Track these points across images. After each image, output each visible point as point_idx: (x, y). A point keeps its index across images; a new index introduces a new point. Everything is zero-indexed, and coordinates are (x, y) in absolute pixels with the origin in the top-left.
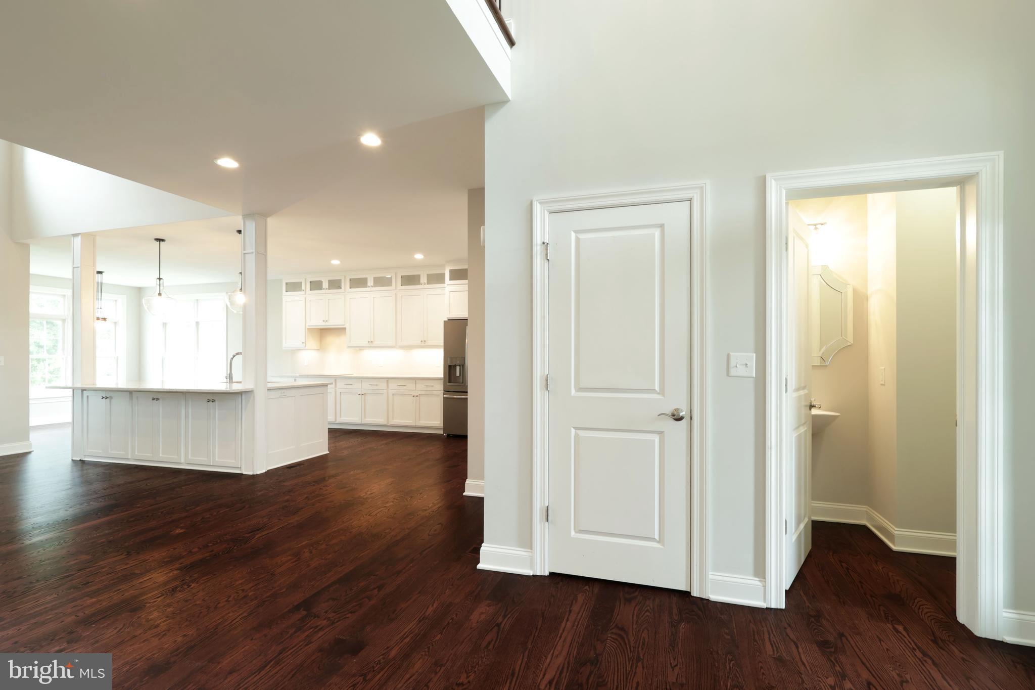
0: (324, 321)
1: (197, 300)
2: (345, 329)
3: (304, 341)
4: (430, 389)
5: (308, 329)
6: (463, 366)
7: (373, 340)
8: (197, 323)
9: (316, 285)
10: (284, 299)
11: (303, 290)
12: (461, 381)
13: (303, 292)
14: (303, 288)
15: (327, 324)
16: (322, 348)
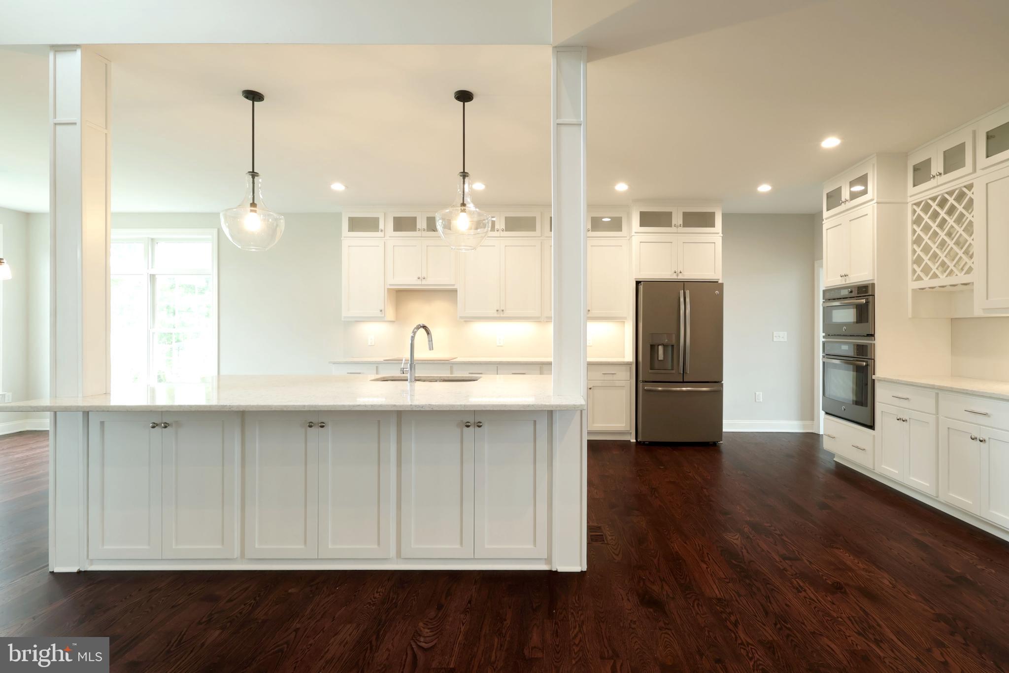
0: (419, 278)
1: (152, 239)
2: (455, 290)
3: (382, 308)
4: (610, 377)
5: (388, 289)
6: (673, 346)
7: (504, 308)
8: (153, 277)
9: (403, 224)
10: (345, 243)
11: (382, 231)
12: (670, 368)
13: (380, 234)
14: (381, 226)
15: (424, 282)
16: (398, 320)
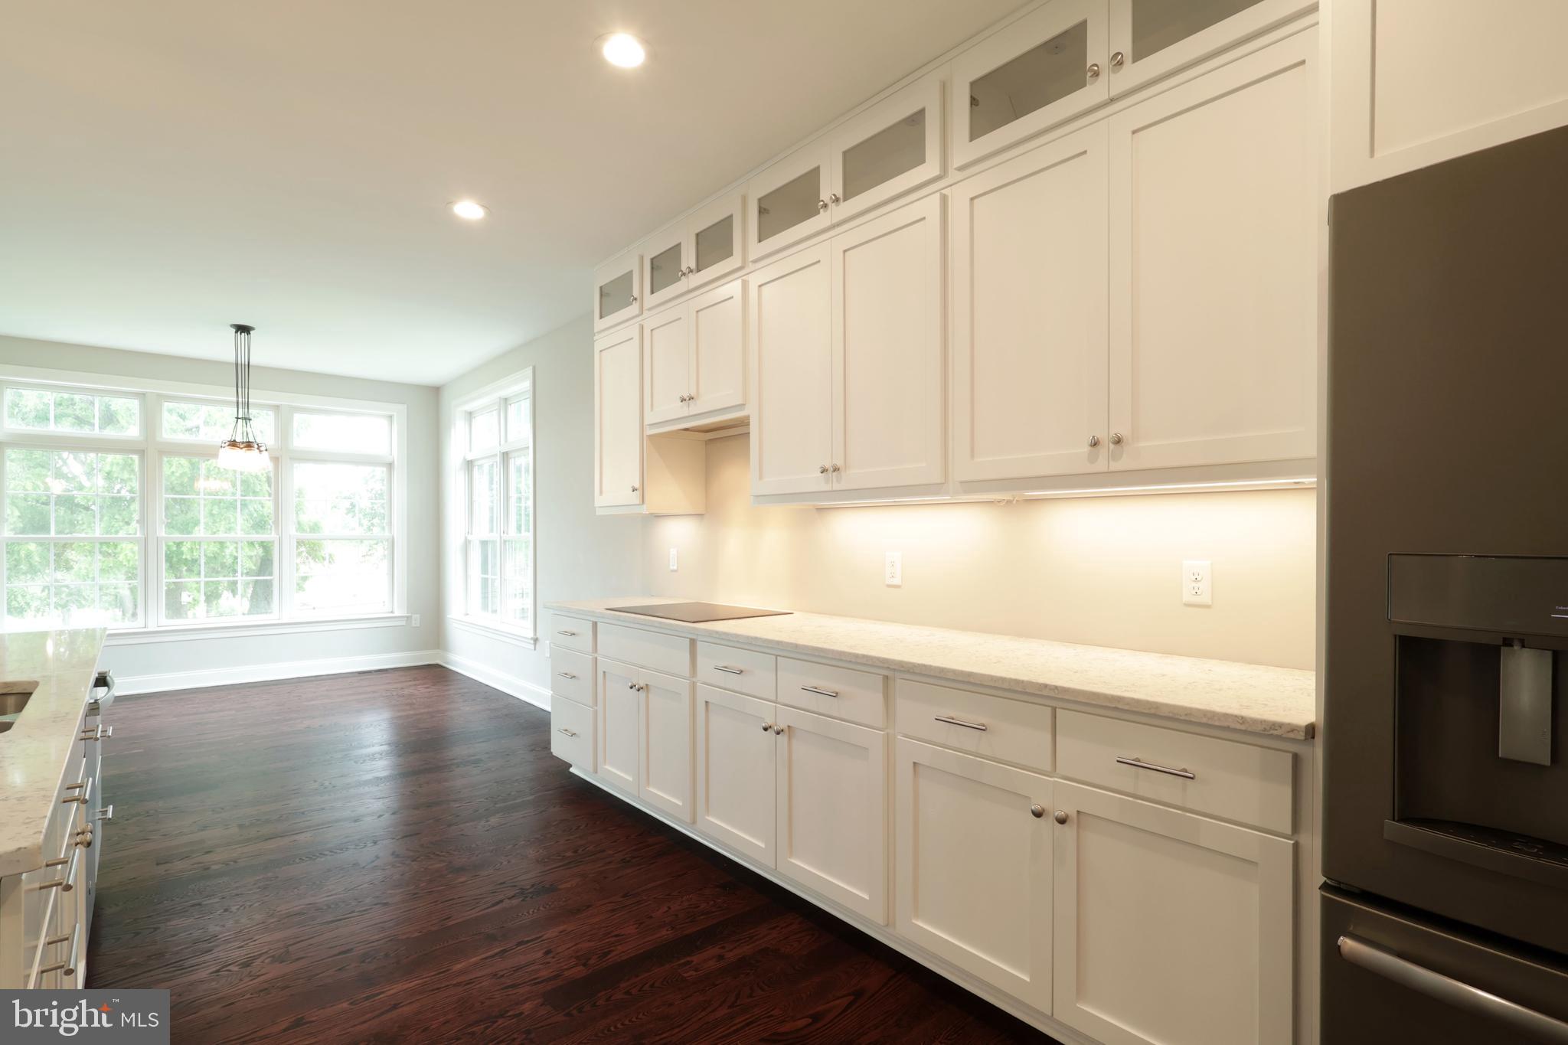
0: (683, 401)
1: (505, 399)
2: (744, 422)
3: (637, 485)
5: (650, 437)
7: (839, 463)
8: (506, 457)
10: (597, 346)
11: (636, 299)
13: (634, 309)
14: (636, 293)
15: (695, 409)
16: (708, 511)
